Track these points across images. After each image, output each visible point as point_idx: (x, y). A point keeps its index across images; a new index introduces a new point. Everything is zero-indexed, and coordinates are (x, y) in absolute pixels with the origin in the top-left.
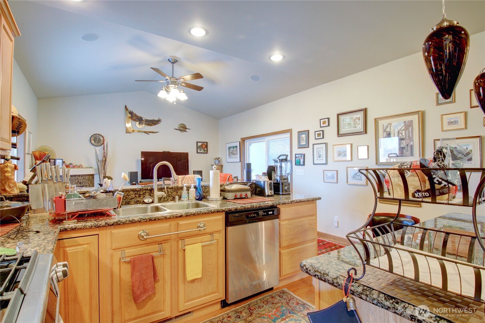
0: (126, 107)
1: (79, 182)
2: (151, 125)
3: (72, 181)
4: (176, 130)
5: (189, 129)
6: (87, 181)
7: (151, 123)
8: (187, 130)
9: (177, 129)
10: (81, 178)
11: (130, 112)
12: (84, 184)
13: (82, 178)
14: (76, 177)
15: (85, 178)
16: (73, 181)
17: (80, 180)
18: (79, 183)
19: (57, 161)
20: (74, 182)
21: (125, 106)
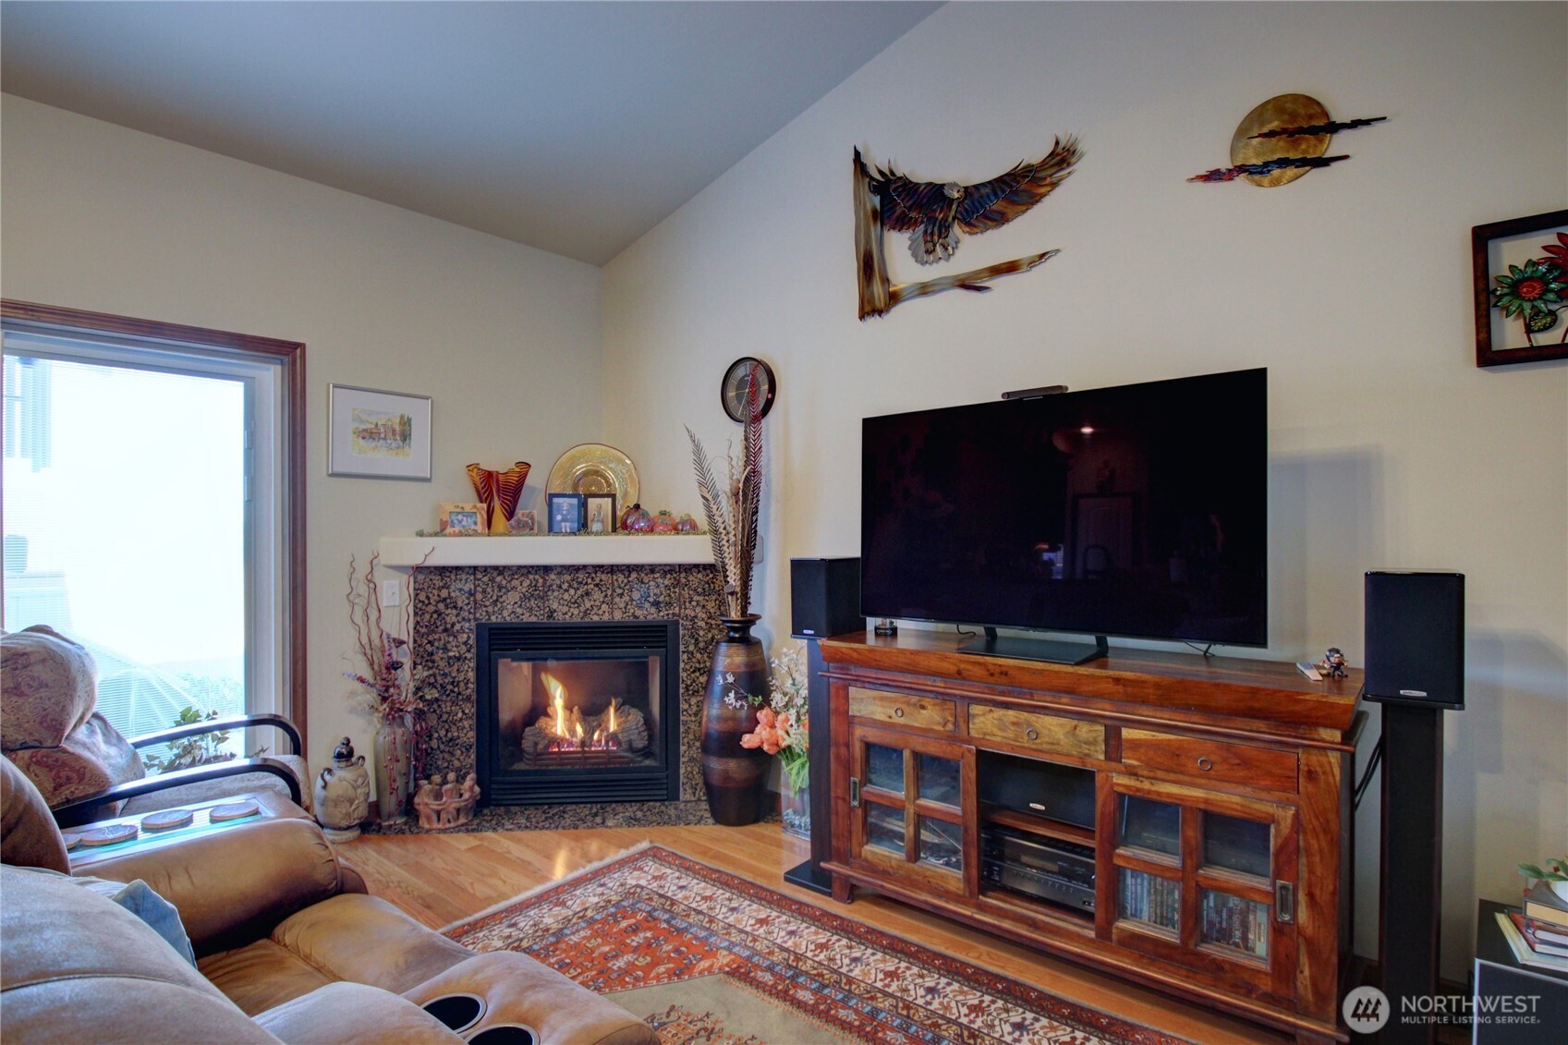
0: (857, 154)
1: (651, 599)
2: (1000, 219)
3: (609, 592)
4: (1212, 185)
5: (1355, 124)
6: (696, 598)
7: (997, 205)
8: (1336, 144)
9: (1225, 164)
10: (660, 580)
11: (878, 177)
12: (677, 610)
13: (666, 582)
14: (634, 575)
15: (683, 580)
16: (619, 591)
17: (657, 591)
18: (647, 605)
19: (592, 503)
20: (621, 595)
21: (852, 156)
